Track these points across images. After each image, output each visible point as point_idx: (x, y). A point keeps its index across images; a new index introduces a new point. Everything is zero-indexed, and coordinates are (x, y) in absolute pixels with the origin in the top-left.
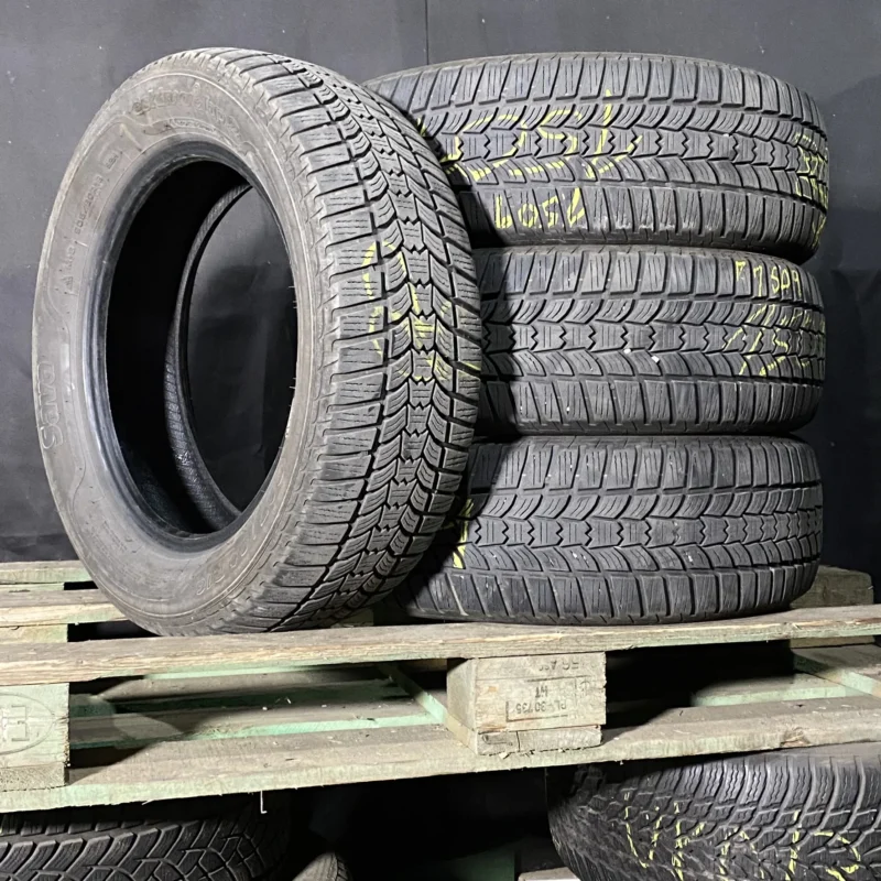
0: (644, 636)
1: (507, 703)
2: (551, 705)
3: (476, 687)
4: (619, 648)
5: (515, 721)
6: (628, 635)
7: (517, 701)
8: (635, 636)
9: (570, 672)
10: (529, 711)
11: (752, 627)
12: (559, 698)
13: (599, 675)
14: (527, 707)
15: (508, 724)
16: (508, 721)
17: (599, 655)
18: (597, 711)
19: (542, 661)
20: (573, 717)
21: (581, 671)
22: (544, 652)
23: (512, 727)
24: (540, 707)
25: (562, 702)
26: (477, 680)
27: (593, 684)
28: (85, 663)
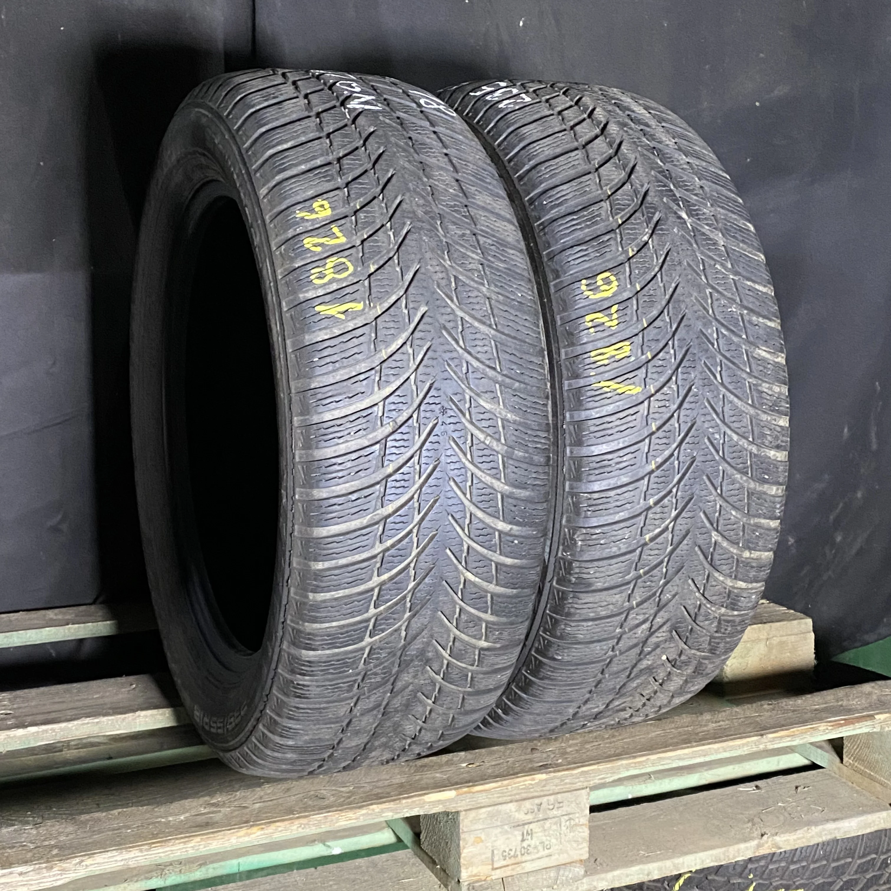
1: (493, 851)
5: (501, 868)
6: (613, 768)
7: (503, 848)
9: (555, 812)
10: (515, 856)
12: (544, 839)
13: (583, 811)
14: (512, 853)
15: (493, 873)
16: (494, 869)
17: (583, 791)
18: (580, 846)
19: (527, 804)
20: (557, 856)
21: (566, 809)
22: (529, 795)
23: (499, 874)
24: (526, 851)
25: (547, 843)
27: (577, 820)
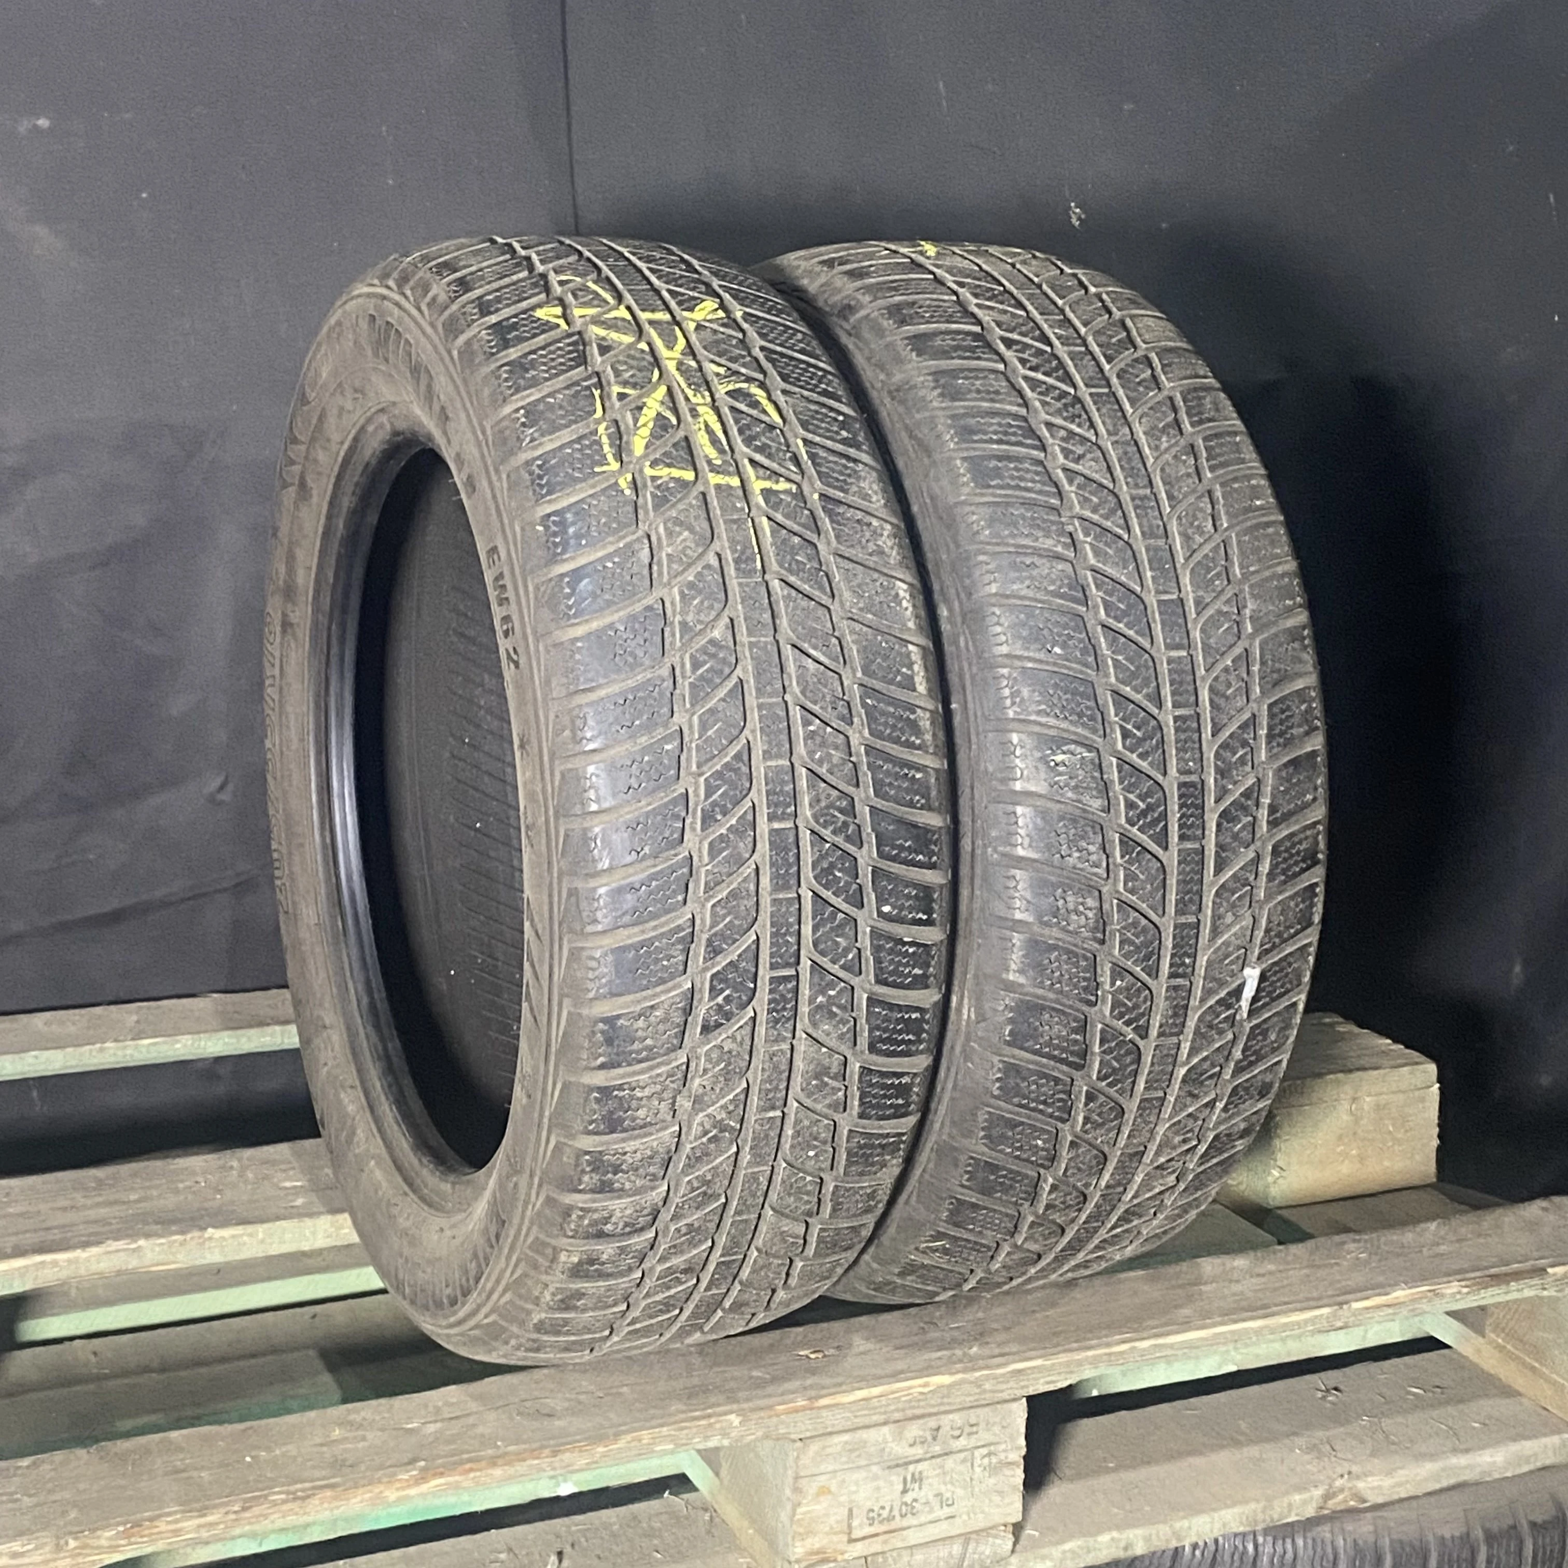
0: (1095, 1362)
1: (851, 1510)
2: (927, 1503)
3: (797, 1490)
4: (1051, 1388)
5: (864, 1538)
6: (1068, 1364)
7: (869, 1504)
8: (1080, 1363)
9: (962, 1442)
10: (890, 1518)
11: (1284, 1320)
12: (943, 1489)
13: (1013, 1438)
14: (885, 1513)
15: (851, 1547)
16: (851, 1541)
17: (1014, 1406)
18: (1007, 1501)
19: (914, 1430)
20: (965, 1517)
21: (984, 1436)
22: (918, 1412)
23: (859, 1549)
24: (910, 1510)
25: (948, 1495)
26: (797, 1478)
27: (1002, 1456)
28: (72, 1544)
